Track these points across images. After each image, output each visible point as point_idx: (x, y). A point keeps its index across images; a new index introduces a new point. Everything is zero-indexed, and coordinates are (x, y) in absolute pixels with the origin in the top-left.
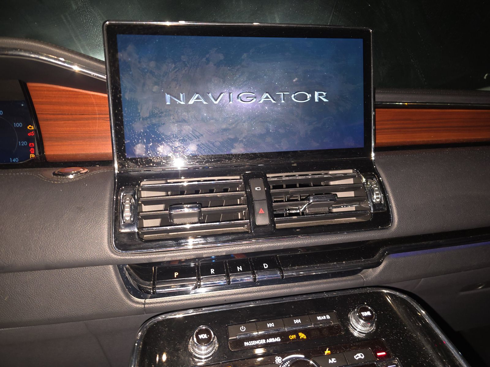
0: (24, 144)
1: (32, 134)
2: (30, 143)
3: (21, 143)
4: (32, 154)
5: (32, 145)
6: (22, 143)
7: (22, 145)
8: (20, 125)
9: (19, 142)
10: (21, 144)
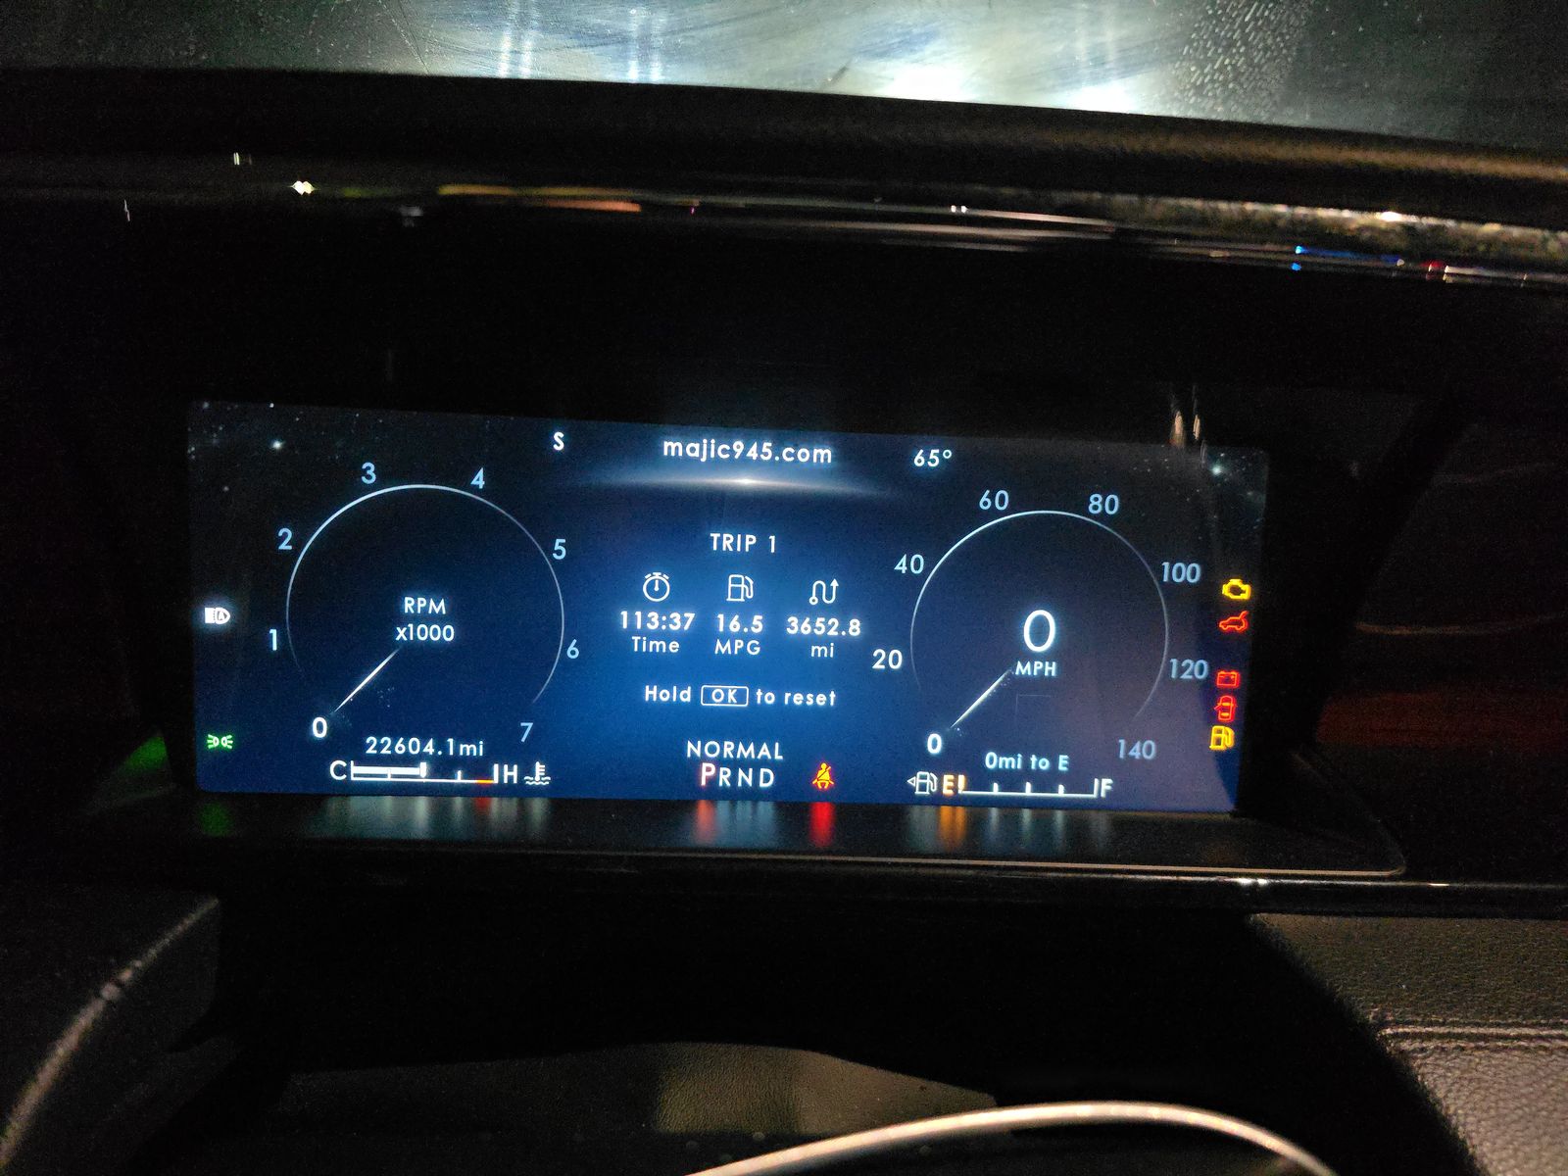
0: (1192, 673)
1: (1239, 623)
2: (1220, 669)
3: (1179, 665)
4: (1222, 727)
5: (1228, 680)
6: (1184, 664)
7: (1185, 676)
8: (1187, 573)
9: (1174, 661)
10: (1181, 671)
